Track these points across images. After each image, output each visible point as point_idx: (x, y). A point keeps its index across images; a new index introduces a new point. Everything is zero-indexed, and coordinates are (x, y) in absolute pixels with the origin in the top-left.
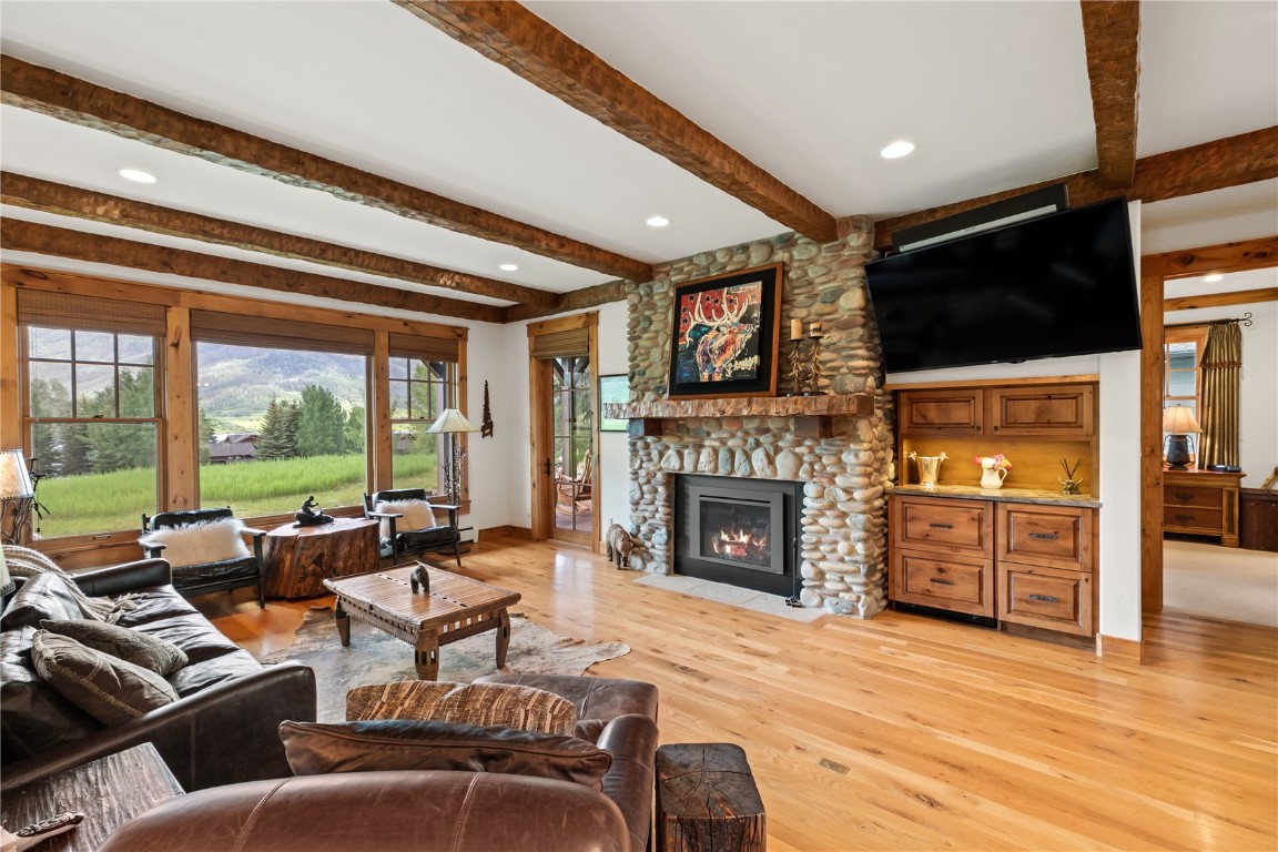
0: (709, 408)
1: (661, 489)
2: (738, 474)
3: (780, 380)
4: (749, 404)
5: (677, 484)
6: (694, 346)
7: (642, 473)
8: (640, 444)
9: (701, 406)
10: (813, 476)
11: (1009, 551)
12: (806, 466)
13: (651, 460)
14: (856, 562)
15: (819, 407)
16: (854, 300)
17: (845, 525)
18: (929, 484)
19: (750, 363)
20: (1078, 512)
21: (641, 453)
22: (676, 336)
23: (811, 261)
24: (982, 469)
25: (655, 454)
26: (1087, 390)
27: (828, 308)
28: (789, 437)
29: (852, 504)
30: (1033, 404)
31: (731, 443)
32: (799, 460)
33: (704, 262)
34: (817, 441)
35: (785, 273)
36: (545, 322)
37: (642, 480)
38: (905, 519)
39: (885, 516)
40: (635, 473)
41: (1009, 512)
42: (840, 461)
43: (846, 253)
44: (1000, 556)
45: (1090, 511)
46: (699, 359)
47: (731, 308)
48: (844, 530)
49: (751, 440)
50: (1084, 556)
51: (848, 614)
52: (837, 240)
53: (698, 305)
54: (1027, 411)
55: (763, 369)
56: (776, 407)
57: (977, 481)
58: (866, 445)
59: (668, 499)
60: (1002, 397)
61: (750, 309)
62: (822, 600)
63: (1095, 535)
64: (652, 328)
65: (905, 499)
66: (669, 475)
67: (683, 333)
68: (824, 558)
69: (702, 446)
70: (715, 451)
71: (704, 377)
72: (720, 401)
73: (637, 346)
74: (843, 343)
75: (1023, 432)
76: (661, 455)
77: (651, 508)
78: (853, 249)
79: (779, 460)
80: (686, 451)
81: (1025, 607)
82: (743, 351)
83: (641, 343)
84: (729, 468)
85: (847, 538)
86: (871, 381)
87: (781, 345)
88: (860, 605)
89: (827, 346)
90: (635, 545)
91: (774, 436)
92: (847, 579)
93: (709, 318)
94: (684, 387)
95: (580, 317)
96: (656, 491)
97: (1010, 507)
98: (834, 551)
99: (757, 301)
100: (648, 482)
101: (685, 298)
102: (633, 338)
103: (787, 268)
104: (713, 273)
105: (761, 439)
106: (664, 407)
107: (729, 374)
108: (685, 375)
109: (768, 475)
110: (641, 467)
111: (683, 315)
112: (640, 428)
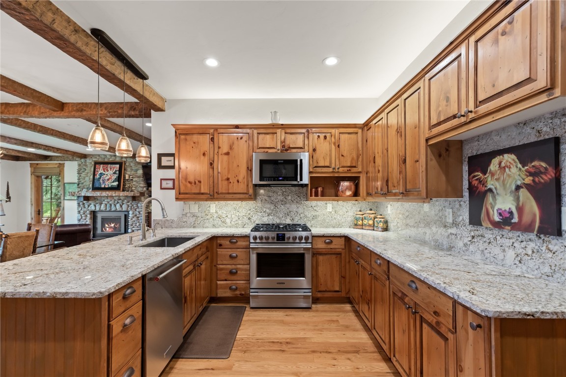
0: (104, 194)
1: (88, 215)
2: (112, 210)
3: (123, 188)
4: (115, 193)
5: (94, 214)
6: (100, 178)
7: (82, 211)
8: (81, 203)
9: (101, 193)
10: (131, 209)
12: (130, 207)
13: (85, 208)
15: (132, 194)
16: (140, 172)
19: (116, 184)
21: (81, 206)
22: (94, 175)
23: (132, 162)
25: (86, 206)
27: (135, 173)
28: (126, 201)
29: (140, 215)
31: (110, 202)
32: (128, 206)
33: (103, 157)
34: (132, 201)
35: (125, 164)
36: (39, 163)
37: (81, 213)
39: (148, 217)
40: (79, 212)
42: (137, 206)
46: (101, 181)
47: (111, 170)
49: (116, 202)
53: (101, 168)
55: (119, 185)
56: (122, 194)
59: (91, 218)
61: (116, 171)
64: (86, 171)
66: (91, 211)
67: (96, 175)
68: (134, 227)
69: (102, 203)
70: (106, 205)
71: (103, 186)
72: (107, 192)
73: (80, 176)
74: (138, 181)
76: (89, 206)
77: (85, 221)
79: (123, 206)
80: (97, 205)
82: (114, 181)
83: (82, 175)
84: (110, 208)
86: (145, 189)
87: (124, 180)
89: (135, 181)
91: (122, 201)
93: (105, 171)
94: (95, 189)
95: (56, 164)
98: (136, 225)
99: (118, 169)
100: (84, 214)
101: (97, 166)
102: (79, 173)
104: (106, 160)
105: (119, 201)
106: (90, 194)
107: (110, 186)
108: (97, 185)
109: (120, 209)
110: (81, 210)
111: (96, 170)
112: (82, 199)
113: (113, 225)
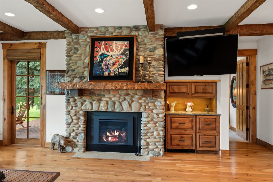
1: (82, 118)
2: (117, 111)
4: (127, 85)
5: (88, 115)
6: (101, 62)
7: (73, 112)
10: (145, 110)
11: (199, 129)
12: (143, 107)
13: (77, 106)
14: (160, 138)
15: (153, 87)
16: (160, 52)
17: (156, 126)
18: (172, 111)
19: (125, 70)
20: (216, 117)
21: (72, 103)
22: (92, 57)
23: (146, 37)
24: (187, 106)
25: (79, 104)
26: (214, 84)
27: (151, 53)
28: (137, 97)
29: (159, 119)
30: (202, 87)
31: (113, 99)
32: (141, 104)
33: (103, 30)
34: (147, 98)
35: (137, 39)
37: (72, 115)
40: (69, 112)
41: (200, 118)
42: (155, 105)
43: (157, 36)
44: (197, 131)
45: (218, 117)
46: (104, 67)
47: (117, 49)
48: (156, 128)
49: (122, 98)
50: (217, 129)
51: (157, 155)
52: (155, 31)
53: (102, 46)
54: (200, 89)
55: (130, 72)
56: (137, 86)
57: (185, 109)
58: (163, 100)
59: (84, 122)
60: (194, 85)
61: (125, 50)
62: (148, 152)
63: (219, 123)
64: (79, 52)
65: (171, 116)
66: (85, 111)
67: (96, 57)
68: (149, 138)
69: (101, 100)
70: (107, 102)
71: (106, 74)
73: (70, 59)
74: (157, 66)
75: (200, 95)
76: (82, 104)
77: (77, 126)
78: (160, 35)
79: (133, 105)
80: (94, 103)
81: (203, 145)
82: (122, 65)
83: (72, 58)
84: (113, 108)
85: (157, 130)
87: (136, 64)
88: (161, 152)
89: (153, 66)
90: (69, 142)
91: (131, 96)
92: (157, 144)
93: (108, 52)
94: (94, 78)
95: (36, 43)
96: (79, 118)
97: (200, 117)
98: (153, 135)
99: (128, 48)
100: (75, 115)
101: (97, 43)
102: (69, 56)
103: (137, 38)
104: (108, 35)
105: (126, 97)
106: (87, 84)
107: (117, 73)
108: (97, 72)
109: (129, 110)
110: (72, 109)
111: (95, 49)
112: (76, 93)
113: (117, 134)
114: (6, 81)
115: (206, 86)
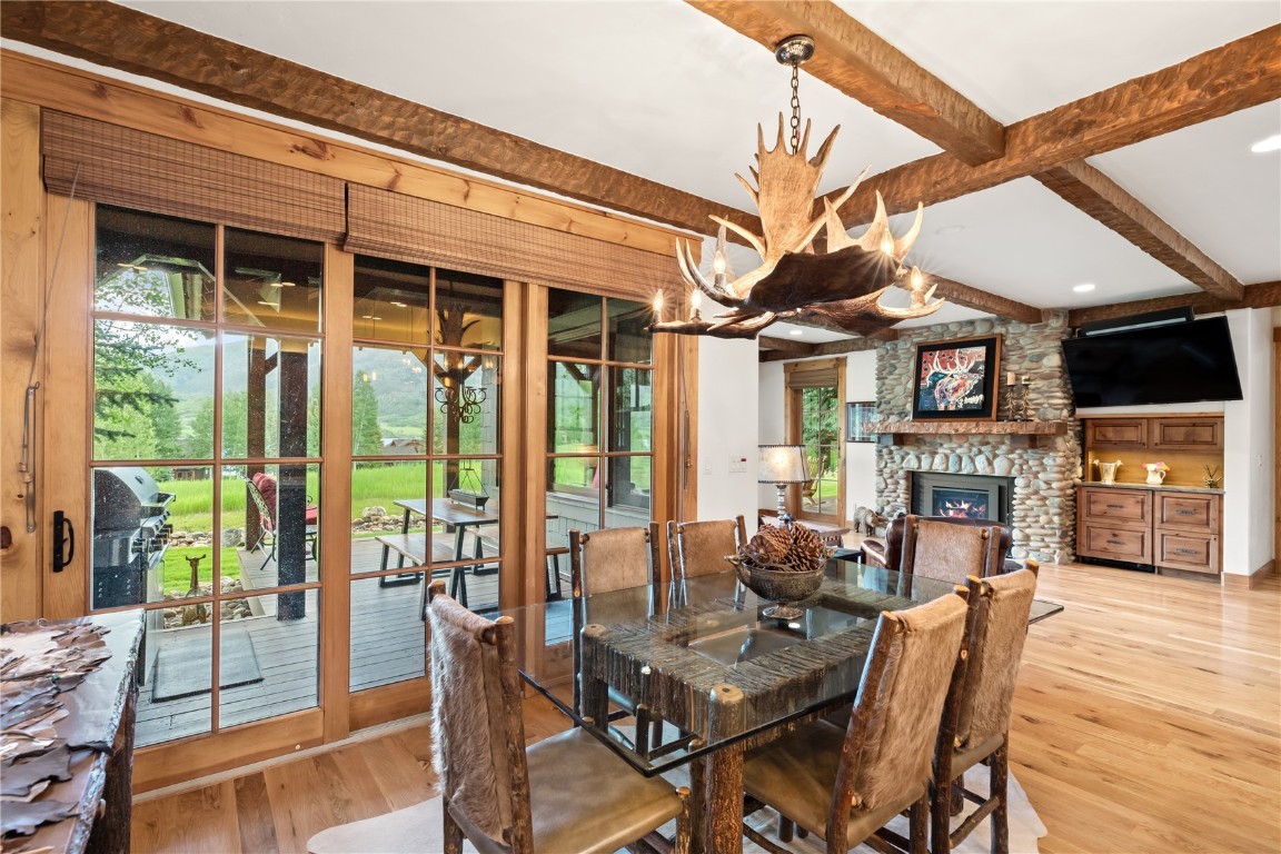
0: (946, 427)
1: (902, 482)
2: (964, 472)
3: (998, 410)
4: (977, 426)
5: (914, 479)
6: (933, 386)
7: (887, 470)
8: (885, 451)
9: (939, 426)
10: (1022, 473)
11: (1162, 522)
12: (1017, 467)
13: (894, 462)
14: (1053, 528)
15: (1028, 429)
16: (1053, 361)
17: (1045, 505)
18: (1108, 480)
19: (977, 399)
20: (1209, 497)
21: (886, 457)
22: (918, 378)
23: (1022, 334)
24: (1147, 472)
25: (897, 458)
26: (1217, 421)
27: (1034, 365)
28: (1004, 448)
29: (1051, 492)
30: (1183, 429)
31: (958, 451)
32: (1012, 463)
33: (939, 330)
34: (1025, 450)
35: (1003, 341)
36: (800, 363)
37: (885, 476)
38: (1089, 502)
39: (1075, 500)
40: (880, 472)
41: (1163, 497)
42: (1042, 464)
43: (1048, 331)
44: (1157, 524)
45: (1218, 497)
46: (937, 395)
47: (962, 363)
48: (1044, 508)
49: (975, 450)
50: (1213, 524)
51: (1047, 561)
52: (1041, 322)
53: (936, 359)
54: (1179, 434)
55: (986, 404)
56: (997, 428)
57: (1144, 480)
58: (1061, 454)
59: (907, 489)
60: (1161, 425)
61: (977, 364)
62: (1028, 553)
63: (1221, 512)
64: (897, 372)
65: (1089, 489)
66: (908, 472)
67: (924, 378)
68: (1029, 526)
69: (936, 453)
70: (947, 457)
71: (941, 407)
72: (954, 424)
73: (884, 384)
74: (1045, 388)
75: (1177, 447)
76: (903, 458)
77: (894, 495)
78: (1053, 328)
79: (996, 463)
80: (923, 457)
81: (1173, 557)
82: (972, 392)
83: (887, 381)
84: (957, 467)
85: (1047, 513)
86: (1065, 413)
87: (999, 388)
88: (1055, 556)
89: (1034, 390)
90: (880, 520)
91: (993, 447)
92: (1047, 539)
93: (945, 368)
94: (921, 414)
95: (831, 360)
96: (898, 483)
97: (1164, 494)
98: (1037, 522)
99: (983, 359)
100: (892, 477)
101: (926, 354)
102: (880, 377)
103: (1004, 338)
104: (947, 338)
105: (983, 448)
106: (908, 426)
107: (961, 406)
108: (925, 405)
109: (987, 471)
110: (886, 467)
111: (924, 365)
112: (890, 440)
113: (965, 507)
114: (789, 421)
115: (1194, 425)
